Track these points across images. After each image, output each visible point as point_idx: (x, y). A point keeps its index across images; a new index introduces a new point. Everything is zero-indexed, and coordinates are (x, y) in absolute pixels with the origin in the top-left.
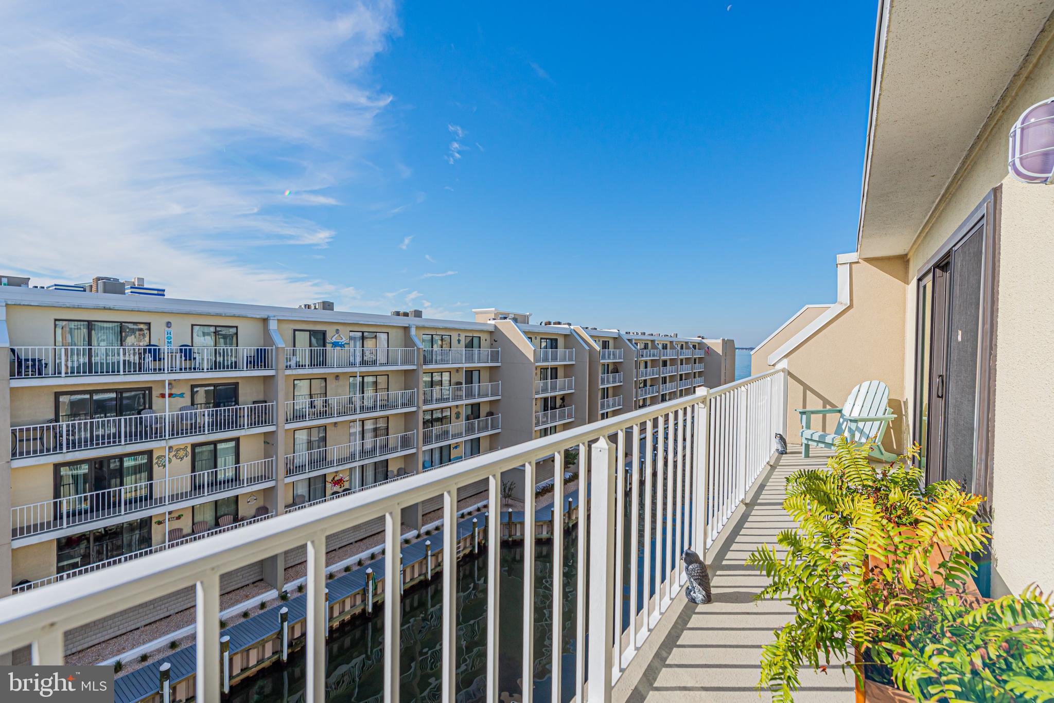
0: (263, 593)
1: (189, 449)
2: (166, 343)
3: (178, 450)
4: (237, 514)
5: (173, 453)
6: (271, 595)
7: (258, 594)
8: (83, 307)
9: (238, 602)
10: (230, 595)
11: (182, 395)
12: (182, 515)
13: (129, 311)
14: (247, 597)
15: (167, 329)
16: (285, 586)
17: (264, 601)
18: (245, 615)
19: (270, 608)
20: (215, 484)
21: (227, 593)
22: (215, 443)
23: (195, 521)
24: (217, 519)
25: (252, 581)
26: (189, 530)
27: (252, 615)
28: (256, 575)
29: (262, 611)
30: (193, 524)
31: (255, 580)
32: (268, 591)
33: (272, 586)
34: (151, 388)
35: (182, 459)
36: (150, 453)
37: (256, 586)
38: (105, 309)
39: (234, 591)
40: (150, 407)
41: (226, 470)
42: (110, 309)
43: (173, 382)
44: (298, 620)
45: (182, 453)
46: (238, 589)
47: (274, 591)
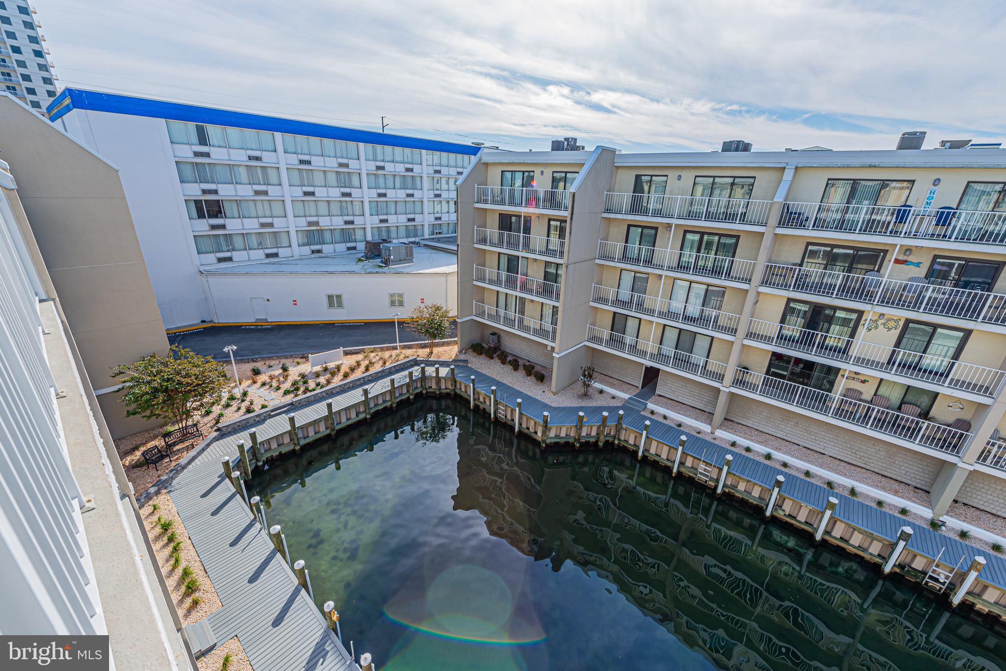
0: (915, 502)
1: (901, 323)
2: (925, 203)
3: (889, 320)
4: (928, 412)
5: (883, 321)
6: (922, 511)
7: (910, 499)
8: (851, 166)
9: (883, 489)
10: (883, 479)
11: (918, 265)
12: (868, 381)
13: (893, 167)
14: (896, 493)
15: (932, 187)
16: (945, 517)
17: (908, 508)
18: (880, 503)
19: (910, 520)
20: (914, 368)
21: (882, 475)
22: (935, 327)
23: (879, 393)
24: (902, 403)
25: (915, 484)
26: (869, 399)
27: (886, 509)
28: (924, 483)
29: (900, 516)
30: (875, 394)
31: (919, 486)
32: (922, 505)
33: (930, 505)
34: (887, 251)
35: (889, 329)
36: (861, 313)
37: (915, 492)
38: (870, 166)
39: (890, 478)
40: (878, 271)
41: (934, 359)
42: (875, 167)
43: (914, 249)
44: (928, 556)
45: (892, 324)
46: (897, 480)
47: (930, 511)
